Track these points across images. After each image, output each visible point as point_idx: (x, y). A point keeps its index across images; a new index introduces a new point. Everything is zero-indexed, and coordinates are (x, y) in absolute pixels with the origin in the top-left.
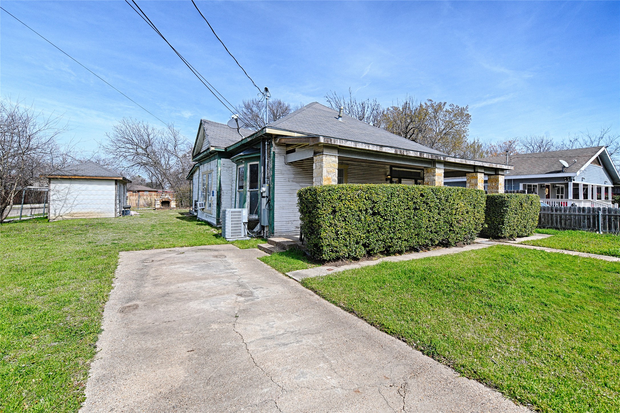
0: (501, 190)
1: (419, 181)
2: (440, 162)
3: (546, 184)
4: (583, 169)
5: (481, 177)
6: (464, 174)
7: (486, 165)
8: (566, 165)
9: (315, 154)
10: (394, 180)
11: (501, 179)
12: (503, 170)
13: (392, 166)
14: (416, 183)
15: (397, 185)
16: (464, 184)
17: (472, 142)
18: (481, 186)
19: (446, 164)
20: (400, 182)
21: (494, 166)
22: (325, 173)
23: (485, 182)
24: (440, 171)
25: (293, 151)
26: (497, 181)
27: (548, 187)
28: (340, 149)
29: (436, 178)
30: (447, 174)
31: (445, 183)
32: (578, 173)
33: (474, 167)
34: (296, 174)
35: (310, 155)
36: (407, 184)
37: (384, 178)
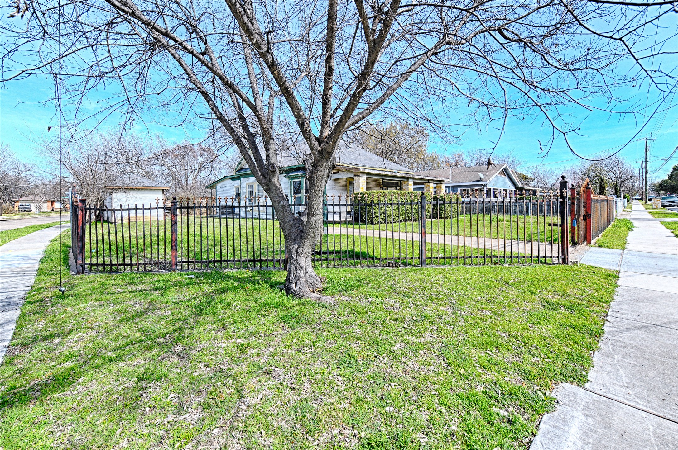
0: (443, 192)
1: (398, 188)
2: (411, 178)
3: (476, 188)
4: (491, 179)
5: (432, 185)
6: (423, 184)
7: (434, 179)
8: (482, 176)
9: (355, 176)
10: (384, 187)
11: (443, 186)
12: (443, 181)
13: (383, 179)
14: (396, 189)
15: (386, 191)
16: (423, 188)
17: (431, 153)
18: (432, 190)
19: (413, 178)
20: (388, 189)
21: (439, 179)
22: (361, 186)
23: (435, 188)
24: (411, 182)
25: (337, 173)
26: (441, 187)
27: (477, 190)
28: (367, 174)
29: (409, 186)
30: (415, 184)
31: (414, 189)
32: (488, 182)
33: (428, 180)
34: (336, 185)
35: (352, 176)
36: (392, 190)
37: (379, 186)
